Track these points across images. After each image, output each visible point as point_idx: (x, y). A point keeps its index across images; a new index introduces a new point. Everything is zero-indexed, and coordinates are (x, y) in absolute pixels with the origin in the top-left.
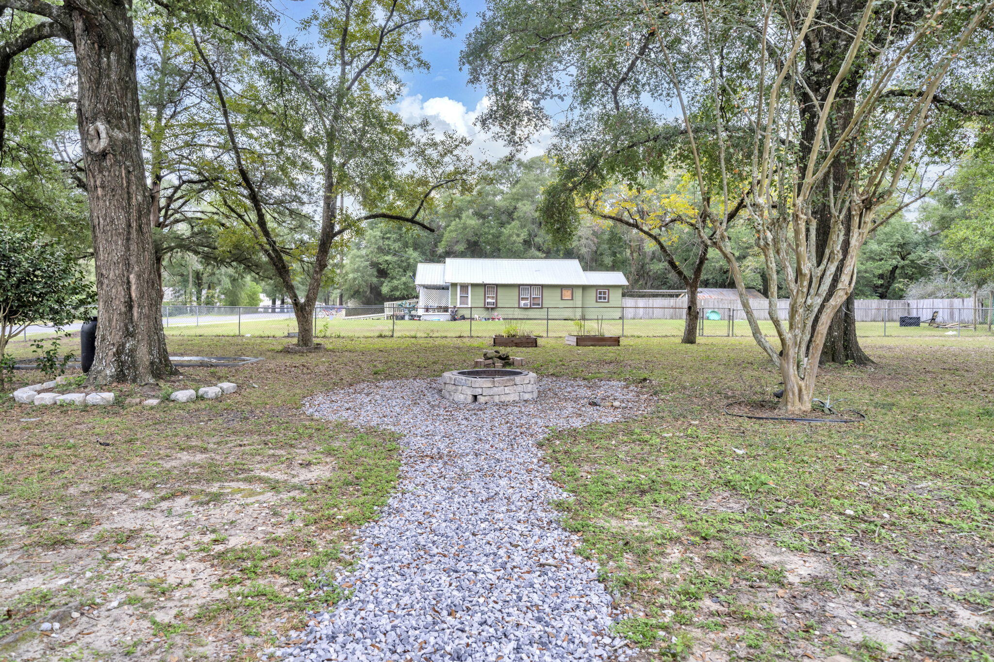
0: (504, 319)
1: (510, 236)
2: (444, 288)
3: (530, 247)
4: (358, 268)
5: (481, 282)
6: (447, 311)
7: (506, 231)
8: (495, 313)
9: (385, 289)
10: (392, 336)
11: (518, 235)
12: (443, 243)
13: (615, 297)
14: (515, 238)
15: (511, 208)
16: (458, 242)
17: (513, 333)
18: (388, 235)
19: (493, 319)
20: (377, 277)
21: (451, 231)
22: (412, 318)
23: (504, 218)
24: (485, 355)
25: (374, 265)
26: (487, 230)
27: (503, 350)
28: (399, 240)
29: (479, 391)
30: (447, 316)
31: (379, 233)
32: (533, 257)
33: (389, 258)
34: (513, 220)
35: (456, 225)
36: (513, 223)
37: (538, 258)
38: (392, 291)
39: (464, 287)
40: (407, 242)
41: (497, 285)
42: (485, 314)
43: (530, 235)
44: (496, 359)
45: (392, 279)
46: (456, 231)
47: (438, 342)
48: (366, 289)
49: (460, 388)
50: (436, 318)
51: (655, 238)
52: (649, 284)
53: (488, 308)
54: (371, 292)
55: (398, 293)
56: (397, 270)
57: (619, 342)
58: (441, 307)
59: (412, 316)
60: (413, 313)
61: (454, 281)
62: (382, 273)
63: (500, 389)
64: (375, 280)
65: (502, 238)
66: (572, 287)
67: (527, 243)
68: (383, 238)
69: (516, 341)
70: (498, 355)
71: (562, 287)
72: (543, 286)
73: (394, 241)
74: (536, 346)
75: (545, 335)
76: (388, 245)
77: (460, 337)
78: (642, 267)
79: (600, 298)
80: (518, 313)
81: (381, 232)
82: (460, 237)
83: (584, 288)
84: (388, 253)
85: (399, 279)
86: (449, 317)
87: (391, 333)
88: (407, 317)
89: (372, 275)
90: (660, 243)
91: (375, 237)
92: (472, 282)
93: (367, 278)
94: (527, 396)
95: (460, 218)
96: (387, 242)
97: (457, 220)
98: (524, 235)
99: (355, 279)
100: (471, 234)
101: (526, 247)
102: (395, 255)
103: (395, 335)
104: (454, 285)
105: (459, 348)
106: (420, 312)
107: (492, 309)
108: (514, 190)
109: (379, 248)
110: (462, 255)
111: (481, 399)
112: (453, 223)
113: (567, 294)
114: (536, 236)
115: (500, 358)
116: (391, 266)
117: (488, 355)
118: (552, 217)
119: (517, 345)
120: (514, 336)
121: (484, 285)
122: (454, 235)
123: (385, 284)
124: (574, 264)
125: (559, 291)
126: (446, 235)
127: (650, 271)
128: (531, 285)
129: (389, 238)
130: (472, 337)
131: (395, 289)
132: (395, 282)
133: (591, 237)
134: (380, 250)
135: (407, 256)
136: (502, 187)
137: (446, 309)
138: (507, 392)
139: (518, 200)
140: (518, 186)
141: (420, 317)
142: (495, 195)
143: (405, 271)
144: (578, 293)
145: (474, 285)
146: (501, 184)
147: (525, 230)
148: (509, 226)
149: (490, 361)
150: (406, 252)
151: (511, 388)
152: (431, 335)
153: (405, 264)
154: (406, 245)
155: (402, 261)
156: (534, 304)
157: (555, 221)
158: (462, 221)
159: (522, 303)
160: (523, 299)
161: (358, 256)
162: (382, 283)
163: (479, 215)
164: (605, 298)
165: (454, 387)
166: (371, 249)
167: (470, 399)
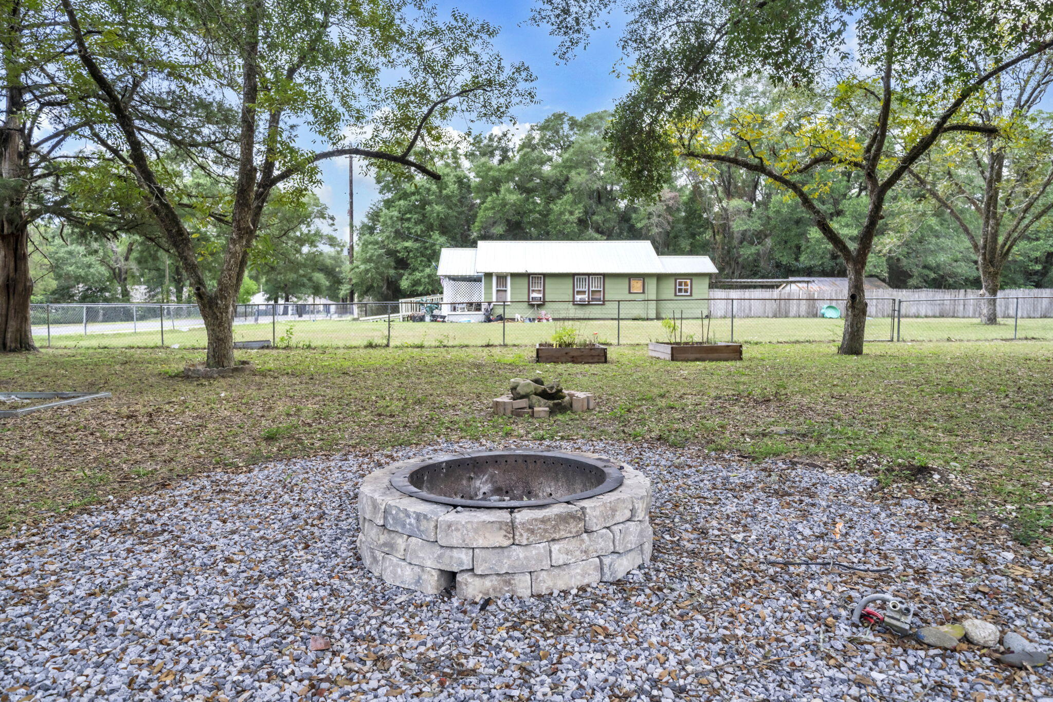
0: (554, 319)
1: (562, 213)
2: (477, 280)
3: (586, 227)
4: (371, 257)
5: (523, 271)
6: (480, 310)
7: (556, 207)
8: (543, 312)
9: (405, 284)
10: (387, 346)
11: (571, 213)
12: (476, 224)
13: (701, 289)
14: (567, 216)
15: (562, 179)
16: (495, 223)
17: (567, 339)
18: (408, 216)
19: (540, 320)
20: (396, 268)
21: (487, 209)
22: (434, 319)
23: (553, 191)
24: (514, 389)
25: (391, 253)
26: (531, 207)
27: (550, 374)
28: (421, 222)
29: (465, 558)
30: (480, 316)
31: (396, 213)
32: (591, 239)
33: (408, 244)
34: (565, 193)
35: (493, 201)
36: (565, 197)
37: (596, 239)
38: (413, 286)
39: (502, 278)
40: (432, 224)
41: (545, 276)
42: (530, 313)
43: (586, 212)
44: (535, 399)
45: (414, 271)
46: (493, 208)
47: (453, 354)
48: (381, 284)
49: (401, 542)
50: (464, 319)
51: (794, 187)
52: (737, 273)
53: (533, 305)
54: (388, 288)
55: (421, 288)
56: (419, 259)
57: (741, 353)
58: (471, 304)
59: (433, 316)
60: (436, 312)
61: (488, 271)
62: (402, 264)
63: (533, 551)
64: (392, 272)
65: (552, 217)
66: (643, 277)
67: (582, 222)
68: (402, 219)
69: (572, 354)
70: (541, 388)
71: (630, 277)
72: (605, 276)
73: (416, 223)
74: (606, 362)
75: (615, 342)
76: (408, 228)
77: (488, 346)
78: (729, 252)
79: (680, 290)
80: (573, 312)
81: (400, 212)
82: (498, 216)
83: (660, 277)
84: (407, 238)
85: (422, 271)
86: (482, 318)
87: (385, 342)
88: (428, 318)
89: (388, 266)
90: (802, 194)
91: (391, 218)
92: (512, 271)
93: (381, 269)
94: (623, 566)
95: (497, 192)
96: (406, 225)
97: (494, 195)
98: (578, 213)
99: (367, 271)
100: (512, 212)
101: (582, 228)
102: (416, 240)
103: (392, 344)
104: (489, 275)
105: (478, 366)
106: (445, 310)
107: (539, 306)
108: (566, 156)
109: (397, 232)
110: (501, 238)
111: (472, 588)
112: (489, 199)
113: (637, 285)
114: (594, 214)
115: (544, 395)
116: (411, 255)
117: (520, 390)
118: (630, 153)
119: (575, 360)
120: (570, 344)
121: (527, 275)
122: (490, 213)
123: (405, 277)
124: (645, 247)
125: (627, 281)
126: (481, 213)
127: (740, 256)
128: (589, 275)
129: (409, 220)
130: (505, 345)
131: (417, 283)
132: (418, 275)
133: (664, 213)
134: (399, 235)
135: (431, 241)
136: (550, 153)
137: (478, 307)
138: (559, 558)
139: (571, 168)
140: (571, 150)
141: (444, 317)
142: (542, 163)
143: (429, 261)
144: (652, 285)
145: (514, 275)
146: (550, 149)
147: (580, 206)
148: (560, 202)
149: (523, 403)
150: (430, 236)
151: (573, 545)
152: (445, 343)
153: (429, 252)
154: (430, 228)
155: (426, 248)
156: (593, 300)
157: (634, 158)
158: (501, 196)
159: (578, 297)
160: (578, 292)
161: (370, 243)
162: (401, 275)
163: (521, 188)
164: (686, 291)
165: (383, 538)
166: (387, 234)
167: (431, 585)
